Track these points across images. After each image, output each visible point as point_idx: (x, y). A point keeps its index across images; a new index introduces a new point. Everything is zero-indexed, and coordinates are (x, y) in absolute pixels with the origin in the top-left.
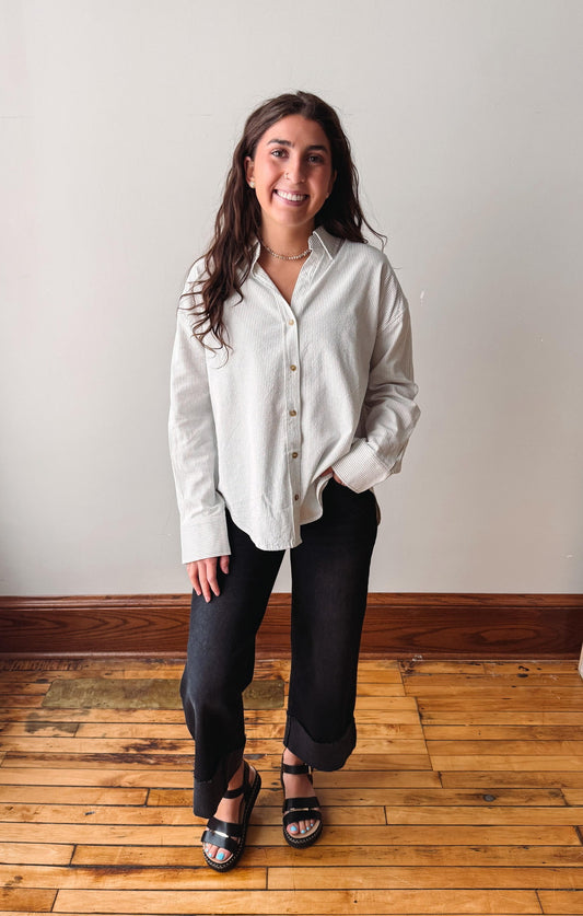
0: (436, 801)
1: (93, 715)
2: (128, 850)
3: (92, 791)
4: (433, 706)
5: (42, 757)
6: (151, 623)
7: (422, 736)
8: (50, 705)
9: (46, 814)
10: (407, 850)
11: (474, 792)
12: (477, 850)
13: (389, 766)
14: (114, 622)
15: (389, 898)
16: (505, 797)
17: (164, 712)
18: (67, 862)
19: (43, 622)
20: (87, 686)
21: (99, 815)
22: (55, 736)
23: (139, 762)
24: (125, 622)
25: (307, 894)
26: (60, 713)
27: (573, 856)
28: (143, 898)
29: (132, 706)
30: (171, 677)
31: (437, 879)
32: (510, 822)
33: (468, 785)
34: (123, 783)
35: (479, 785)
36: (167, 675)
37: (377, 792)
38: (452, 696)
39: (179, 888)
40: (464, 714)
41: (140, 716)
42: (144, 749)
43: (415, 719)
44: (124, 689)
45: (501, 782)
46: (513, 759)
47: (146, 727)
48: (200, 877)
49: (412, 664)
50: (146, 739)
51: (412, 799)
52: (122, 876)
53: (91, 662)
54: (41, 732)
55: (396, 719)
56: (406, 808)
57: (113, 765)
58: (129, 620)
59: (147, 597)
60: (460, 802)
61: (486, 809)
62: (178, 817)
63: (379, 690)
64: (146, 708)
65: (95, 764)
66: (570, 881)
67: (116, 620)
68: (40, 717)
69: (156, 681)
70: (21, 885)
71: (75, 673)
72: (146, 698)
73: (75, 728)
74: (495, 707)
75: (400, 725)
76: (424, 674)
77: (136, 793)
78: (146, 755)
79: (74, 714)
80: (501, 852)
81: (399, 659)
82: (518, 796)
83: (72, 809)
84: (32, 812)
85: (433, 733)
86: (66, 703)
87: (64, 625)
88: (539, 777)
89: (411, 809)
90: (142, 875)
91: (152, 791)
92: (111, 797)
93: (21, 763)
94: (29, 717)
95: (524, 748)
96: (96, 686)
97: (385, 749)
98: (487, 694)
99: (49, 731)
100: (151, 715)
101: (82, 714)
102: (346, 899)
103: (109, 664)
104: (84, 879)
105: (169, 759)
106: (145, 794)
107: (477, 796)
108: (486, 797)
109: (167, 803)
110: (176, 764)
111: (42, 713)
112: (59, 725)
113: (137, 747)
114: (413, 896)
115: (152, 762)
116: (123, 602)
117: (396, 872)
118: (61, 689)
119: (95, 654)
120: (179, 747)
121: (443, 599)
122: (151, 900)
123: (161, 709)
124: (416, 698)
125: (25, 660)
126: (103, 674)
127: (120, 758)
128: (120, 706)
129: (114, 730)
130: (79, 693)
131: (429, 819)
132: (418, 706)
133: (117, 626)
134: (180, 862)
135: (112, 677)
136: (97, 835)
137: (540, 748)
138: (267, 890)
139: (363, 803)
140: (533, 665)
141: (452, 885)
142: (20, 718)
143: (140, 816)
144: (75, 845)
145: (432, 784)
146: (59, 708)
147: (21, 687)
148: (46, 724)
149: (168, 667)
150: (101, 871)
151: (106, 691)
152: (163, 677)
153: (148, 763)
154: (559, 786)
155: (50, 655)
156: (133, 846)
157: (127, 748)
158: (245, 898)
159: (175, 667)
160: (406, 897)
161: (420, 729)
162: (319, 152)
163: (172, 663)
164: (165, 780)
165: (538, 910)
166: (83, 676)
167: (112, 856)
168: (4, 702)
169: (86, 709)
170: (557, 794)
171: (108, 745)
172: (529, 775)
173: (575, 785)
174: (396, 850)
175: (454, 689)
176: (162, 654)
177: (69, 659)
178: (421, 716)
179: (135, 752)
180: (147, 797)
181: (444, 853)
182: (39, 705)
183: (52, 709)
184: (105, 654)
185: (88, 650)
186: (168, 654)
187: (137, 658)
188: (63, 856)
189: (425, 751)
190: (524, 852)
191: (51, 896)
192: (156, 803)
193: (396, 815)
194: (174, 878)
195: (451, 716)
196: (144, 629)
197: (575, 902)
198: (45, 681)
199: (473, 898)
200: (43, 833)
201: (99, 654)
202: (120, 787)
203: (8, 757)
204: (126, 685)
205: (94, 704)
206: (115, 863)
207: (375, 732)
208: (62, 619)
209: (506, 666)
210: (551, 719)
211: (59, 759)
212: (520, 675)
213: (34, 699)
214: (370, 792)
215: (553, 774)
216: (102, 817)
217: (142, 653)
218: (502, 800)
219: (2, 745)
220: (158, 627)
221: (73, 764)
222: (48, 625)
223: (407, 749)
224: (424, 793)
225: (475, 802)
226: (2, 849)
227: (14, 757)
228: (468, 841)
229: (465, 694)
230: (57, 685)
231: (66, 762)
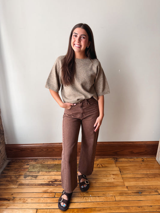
0: (127, 194)
1: (41, 173)
2: (51, 210)
3: (41, 194)
4: (123, 169)
5: (28, 185)
6: (54, 150)
7: (121, 177)
8: (30, 171)
9: (29, 200)
10: (122, 208)
11: (136, 191)
12: (139, 207)
13: (114, 185)
14: (45, 150)
17: (58, 172)
20: (39, 166)
21: (42, 200)
23: (52, 185)
24: (48, 150)
26: (32, 173)
29: (50, 171)
30: (59, 163)
32: (146, 199)
34: (49, 191)
35: (137, 189)
37: (112, 192)
38: (127, 166)
40: (131, 171)
41: (52, 173)
42: (53, 182)
43: (119, 172)
44: (48, 166)
45: (142, 188)
46: (144, 182)
47: (54, 176)
49: (117, 159)
50: (54, 179)
51: (121, 194)
53: (39, 160)
54: (27, 178)
57: (46, 187)
58: (49, 149)
59: (53, 144)
60: (133, 194)
61: (140, 196)
63: (110, 165)
64: (53, 171)
65: (41, 186)
68: (27, 174)
69: (55, 164)
71: (36, 162)
72: (53, 169)
73: (36, 177)
74: (138, 169)
75: (116, 174)
76: (120, 161)
77: (52, 194)
78: (54, 184)
79: (36, 173)
80: (146, 208)
81: (114, 158)
82: (147, 192)
83: (36, 199)
84: (26, 200)
85: (124, 176)
86: (34, 170)
87: (33, 151)
88: (151, 187)
89: (121, 196)
91: (56, 193)
92: (46, 195)
93: (23, 187)
94: (25, 174)
95: (146, 179)
96: (41, 166)
97: (113, 180)
98: (135, 166)
99: (30, 178)
100: (55, 173)
101: (38, 173)
103: (44, 160)
106: (54, 194)
107: (137, 193)
108: (139, 193)
111: (28, 173)
112: (32, 176)
113: (52, 182)
115: (56, 185)
116: (47, 145)
119: (40, 158)
124: (119, 167)
125: (23, 159)
126: (42, 163)
127: (48, 185)
128: (47, 171)
129: (46, 177)
130: (37, 168)
131: (126, 199)
132: (119, 169)
135: (44, 163)
136: (43, 206)
137: (150, 179)
140: (145, 158)
142: (22, 174)
143: (53, 200)
144: (37, 209)
145: (126, 190)
146: (32, 172)
147: (23, 167)
148: (29, 176)
149: (58, 161)
151: (43, 167)
152: (57, 163)
154: (156, 189)
156: (52, 209)
157: (49, 182)
159: (60, 161)
161: (120, 175)
164: (59, 190)
166: (38, 163)
168: (18, 170)
169: (39, 172)
170: (156, 191)
171: (45, 181)
172: (149, 187)
174: (119, 208)
175: (128, 165)
176: (57, 157)
177: (34, 159)
178: (121, 172)
179: (51, 183)
180: (55, 195)
181: (131, 208)
182: (27, 171)
183: (30, 172)
184: (43, 158)
185: (39, 157)
186: (58, 157)
187: (50, 158)
189: (123, 181)
190: (151, 207)
192: (57, 196)
193: (118, 198)
195: (128, 171)
196: (52, 151)
198: (28, 165)
200: (29, 206)
201: (41, 158)
202: (48, 192)
203: (19, 185)
207: (110, 176)
208: (32, 149)
209: (139, 159)
210: (151, 172)
211: (32, 185)
212: (142, 161)
213: (26, 169)
214: (111, 192)
215: (155, 186)
216: (44, 201)
217: (52, 157)
218: (143, 193)
219: (18, 182)
220: (55, 151)
221: (36, 186)
222: (29, 151)
223: (118, 180)
224: (124, 192)
225: (137, 194)
226: (18, 211)
227: (21, 185)
228: (137, 205)
229: (130, 166)
230: (31, 166)
231: (34, 186)
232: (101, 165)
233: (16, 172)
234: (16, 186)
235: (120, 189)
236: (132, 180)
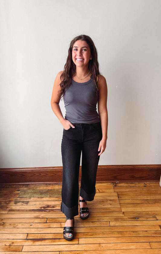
0: (122, 219)
1: (32, 199)
2: (42, 234)
3: (32, 219)
4: (121, 194)
5: (19, 211)
6: (47, 174)
7: (119, 203)
8: (21, 197)
9: (20, 226)
10: (115, 233)
11: (133, 217)
12: (134, 232)
13: (110, 211)
14: (37, 174)
15: (111, 246)
16: (141, 218)
17: (51, 198)
18: (25, 238)
19: (18, 175)
20: (30, 191)
21: (34, 225)
22: (22, 205)
23: (44, 211)
24: (40, 174)
25: (89, 245)
26: (23, 199)
27: (159, 233)
28: (46, 247)
29: (42, 196)
30: (53, 189)
31: (123, 240)
32: (142, 224)
33: (131, 215)
35: (134, 215)
36: (51, 188)
37: (107, 218)
38: (126, 192)
39: (55, 244)
41: (44, 199)
43: (117, 198)
44: (40, 192)
45: (140, 214)
46: (143, 208)
47: (46, 202)
48: (61, 241)
49: (116, 184)
50: (46, 205)
51: (116, 219)
52: (40, 241)
53: (31, 185)
54: (18, 204)
55: (112, 198)
56: (115, 222)
57: (38, 212)
58: (41, 173)
59: (46, 168)
60: (129, 220)
61: (136, 221)
62: (55, 225)
63: (108, 191)
64: (46, 197)
65: (33, 212)
66: (158, 240)
67: (38, 174)
68: (18, 200)
69: (48, 190)
70: (13, 245)
71: (27, 188)
72: (46, 194)
73: (27, 203)
74: (138, 194)
75: (113, 200)
76: (119, 186)
77: (44, 220)
78: (46, 209)
79: (27, 199)
80: (140, 233)
81: (113, 183)
82: (144, 218)
83: (26, 224)
84: (16, 225)
85: (122, 202)
86: (25, 196)
87: (24, 175)
88: (150, 213)
89: (116, 222)
90: (45, 241)
91: (48, 219)
92: (37, 221)
93: (13, 212)
94: (15, 200)
95: (145, 205)
96: (33, 191)
97: (109, 206)
98: (136, 191)
99: (20, 204)
100: (47, 199)
101: (29, 199)
102: (100, 246)
103: (36, 186)
104: (30, 243)
105: (52, 210)
106: (46, 220)
108: (136, 218)
109: (52, 222)
110: (54, 212)
111: (18, 199)
112: (23, 202)
113: (44, 207)
114: (117, 245)
116: (39, 169)
117: (112, 238)
118: (23, 193)
119: (32, 183)
120: (55, 207)
121: (124, 166)
122: (48, 248)
123: (50, 197)
124: (117, 192)
125: (14, 185)
126: (34, 188)
127: (39, 210)
128: (39, 196)
129: (38, 203)
130: (28, 193)
131: (121, 224)
132: (118, 195)
133: (38, 176)
134: (56, 237)
135: (37, 189)
136: (33, 231)
137: (150, 205)
138: (78, 244)
139: (104, 221)
140: (148, 183)
141: (127, 242)
142: (13, 200)
143: (45, 226)
144: (28, 234)
145: (122, 215)
146: (23, 197)
147: (13, 192)
148: (19, 202)
149: (51, 186)
150: (35, 240)
151: (35, 193)
153: (47, 212)
154: (155, 215)
155: (20, 183)
156: (43, 233)
157: (41, 208)
158: (73, 247)
159: (54, 186)
160: (115, 245)
161: (118, 201)
162: (85, 48)
163: (53, 185)
164: (51, 216)
165: (150, 248)
166: (29, 189)
167: (38, 236)
168: (8, 196)
169: (30, 197)
170: (154, 217)
171: (36, 207)
172: (147, 212)
173: (159, 215)
174: (112, 233)
175: (127, 190)
176: (50, 182)
177: (25, 184)
178: (119, 197)
179: (43, 209)
180: (47, 220)
181: (125, 233)
182: (18, 197)
183: (21, 198)
184: (35, 183)
185: (31, 182)
186: (52, 182)
187: (43, 184)
188: (24, 236)
189: (120, 206)
190: (146, 232)
191: (21, 247)
192: (49, 222)
193: (112, 224)
194: (54, 242)
195: (127, 197)
196: (45, 176)
197: (160, 245)
198: (19, 190)
199: (133, 245)
200: (19, 231)
201: (34, 183)
202: (39, 218)
203: (10, 211)
204: (41, 191)
205: (32, 196)
206: (38, 238)
207: (107, 202)
208: (23, 174)
209: (141, 184)
210: (153, 197)
211: (23, 211)
212: (144, 186)
213: (16, 195)
214: (105, 218)
215: (153, 212)
216: (35, 226)
217: (45, 183)
218: (140, 219)
219: (8, 208)
220: (49, 175)
221: (27, 212)
222: (20, 175)
223: (115, 206)
224: (120, 217)
225: (133, 220)
226: (8, 235)
227: (11, 211)
228: (131, 230)
229: (130, 191)
230: (22, 191)
231: (25, 212)
232: (98, 190)
233: (6, 198)
234: (6, 212)
235: (116, 215)
236: (130, 206)
